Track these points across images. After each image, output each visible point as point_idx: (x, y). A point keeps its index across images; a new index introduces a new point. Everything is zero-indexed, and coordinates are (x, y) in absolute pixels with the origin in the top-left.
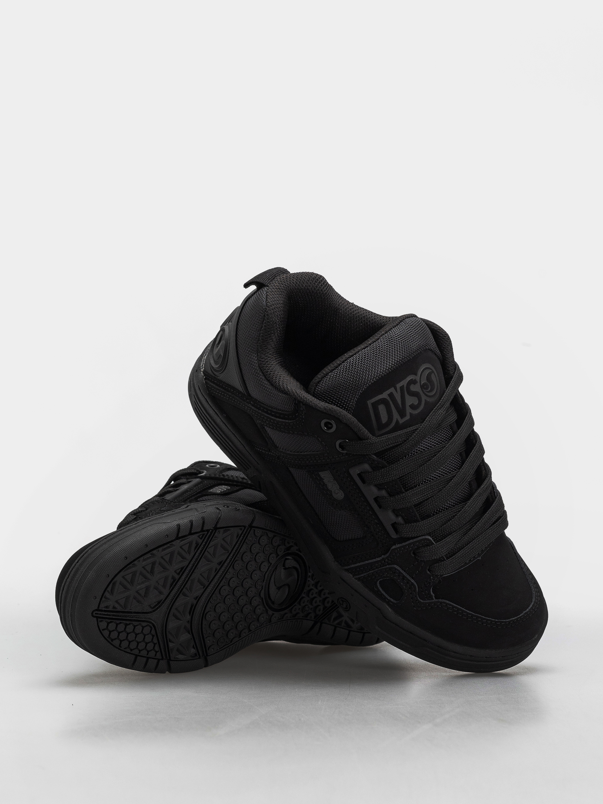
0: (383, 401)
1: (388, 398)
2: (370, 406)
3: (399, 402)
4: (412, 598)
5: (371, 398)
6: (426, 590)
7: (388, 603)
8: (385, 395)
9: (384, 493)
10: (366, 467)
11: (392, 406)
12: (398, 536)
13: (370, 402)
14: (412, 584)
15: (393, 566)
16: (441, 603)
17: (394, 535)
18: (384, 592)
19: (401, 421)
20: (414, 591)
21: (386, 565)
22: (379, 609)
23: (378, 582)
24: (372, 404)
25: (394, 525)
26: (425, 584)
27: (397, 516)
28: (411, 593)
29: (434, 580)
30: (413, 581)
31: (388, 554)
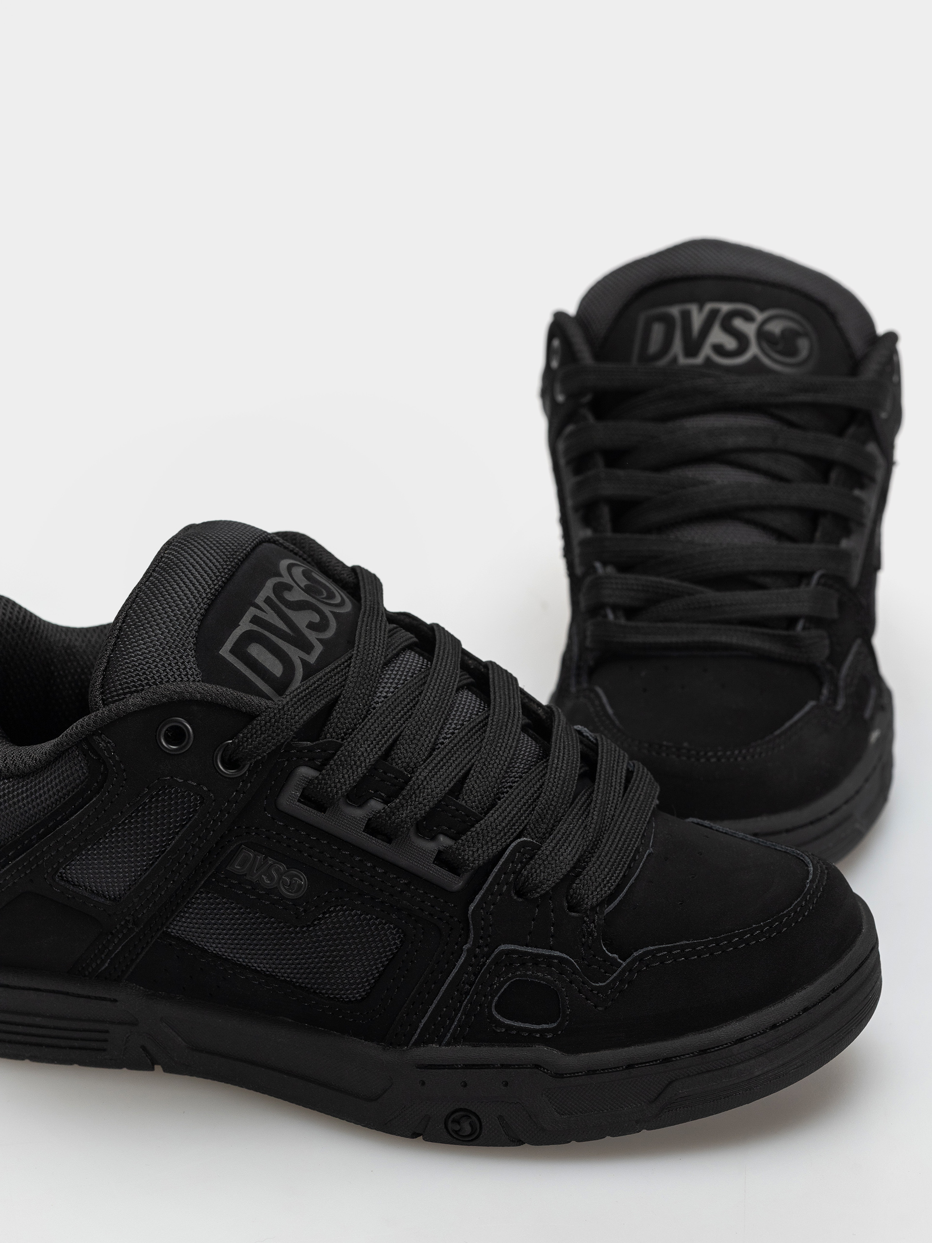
0: (249, 637)
1: (255, 628)
2: (231, 659)
3: (284, 627)
4: (580, 992)
5: (222, 643)
6: (594, 956)
7: (543, 1039)
8: (245, 625)
9: (375, 805)
10: (305, 772)
11: (274, 638)
12: (466, 876)
13: (225, 651)
14: (561, 960)
15: (497, 951)
16: (640, 958)
17: (456, 883)
18: (520, 1023)
19: (312, 659)
20: (573, 973)
21: (484, 964)
22: (537, 1066)
23: (494, 1012)
24: (230, 651)
25: (442, 859)
26: (583, 945)
27: (433, 838)
28: (571, 982)
29: (593, 922)
30: (557, 953)
31: (472, 936)
